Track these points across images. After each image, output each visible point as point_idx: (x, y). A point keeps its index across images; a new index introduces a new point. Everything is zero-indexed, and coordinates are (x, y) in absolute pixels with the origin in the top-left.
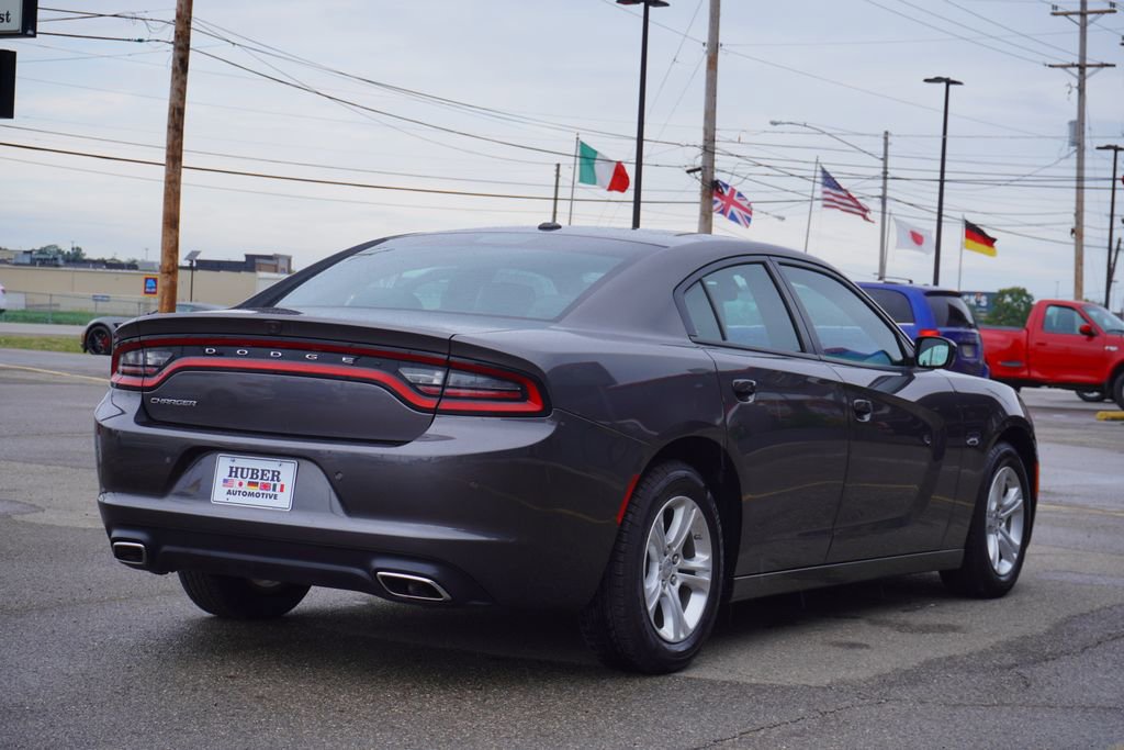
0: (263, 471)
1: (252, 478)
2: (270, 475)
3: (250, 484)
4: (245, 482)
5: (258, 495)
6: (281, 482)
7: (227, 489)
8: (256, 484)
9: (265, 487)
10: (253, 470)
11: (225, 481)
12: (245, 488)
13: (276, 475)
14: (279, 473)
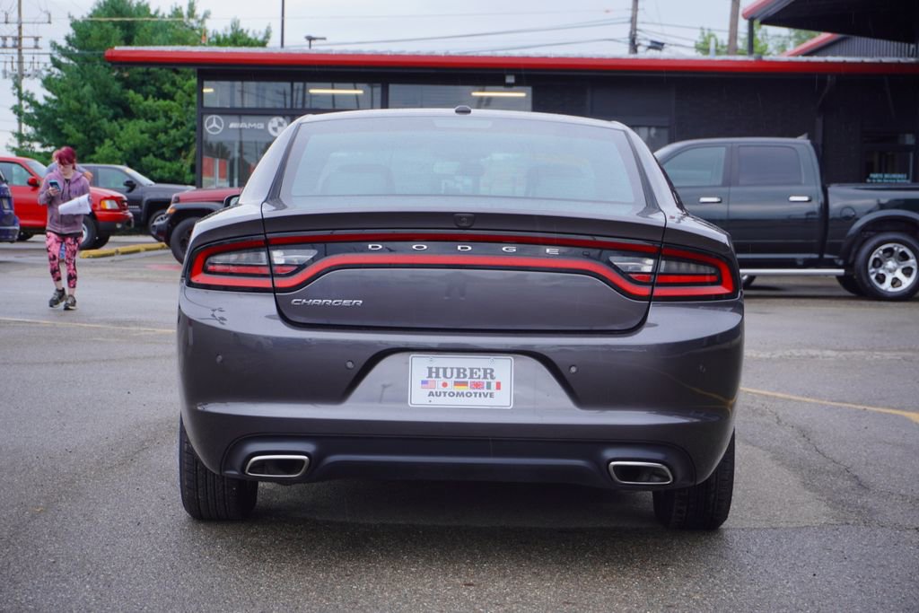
0: (472, 370)
1: (458, 377)
2: (482, 373)
3: (457, 384)
4: (450, 382)
5: (469, 395)
6: (496, 380)
7: (428, 391)
8: (465, 384)
9: (477, 385)
10: (458, 369)
11: (424, 382)
12: (451, 388)
13: (489, 373)
14: (492, 370)
